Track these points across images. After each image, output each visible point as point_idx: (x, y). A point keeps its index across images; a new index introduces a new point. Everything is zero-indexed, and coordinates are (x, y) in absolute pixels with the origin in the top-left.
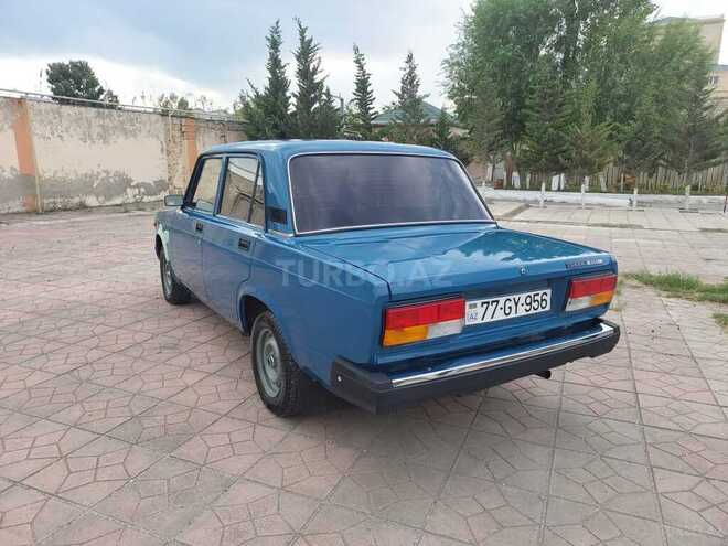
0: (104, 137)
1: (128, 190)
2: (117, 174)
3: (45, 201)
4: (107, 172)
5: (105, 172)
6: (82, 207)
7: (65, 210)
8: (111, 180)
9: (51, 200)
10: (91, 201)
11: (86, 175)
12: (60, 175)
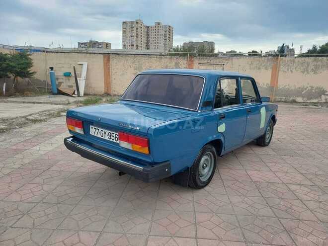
0: (315, 71)
1: (323, 96)
2: (317, 88)
3: (277, 97)
4: (312, 87)
5: (310, 86)
6: (294, 102)
7: (285, 102)
8: (313, 91)
9: (280, 97)
10: (299, 99)
11: (299, 88)
12: (287, 87)
